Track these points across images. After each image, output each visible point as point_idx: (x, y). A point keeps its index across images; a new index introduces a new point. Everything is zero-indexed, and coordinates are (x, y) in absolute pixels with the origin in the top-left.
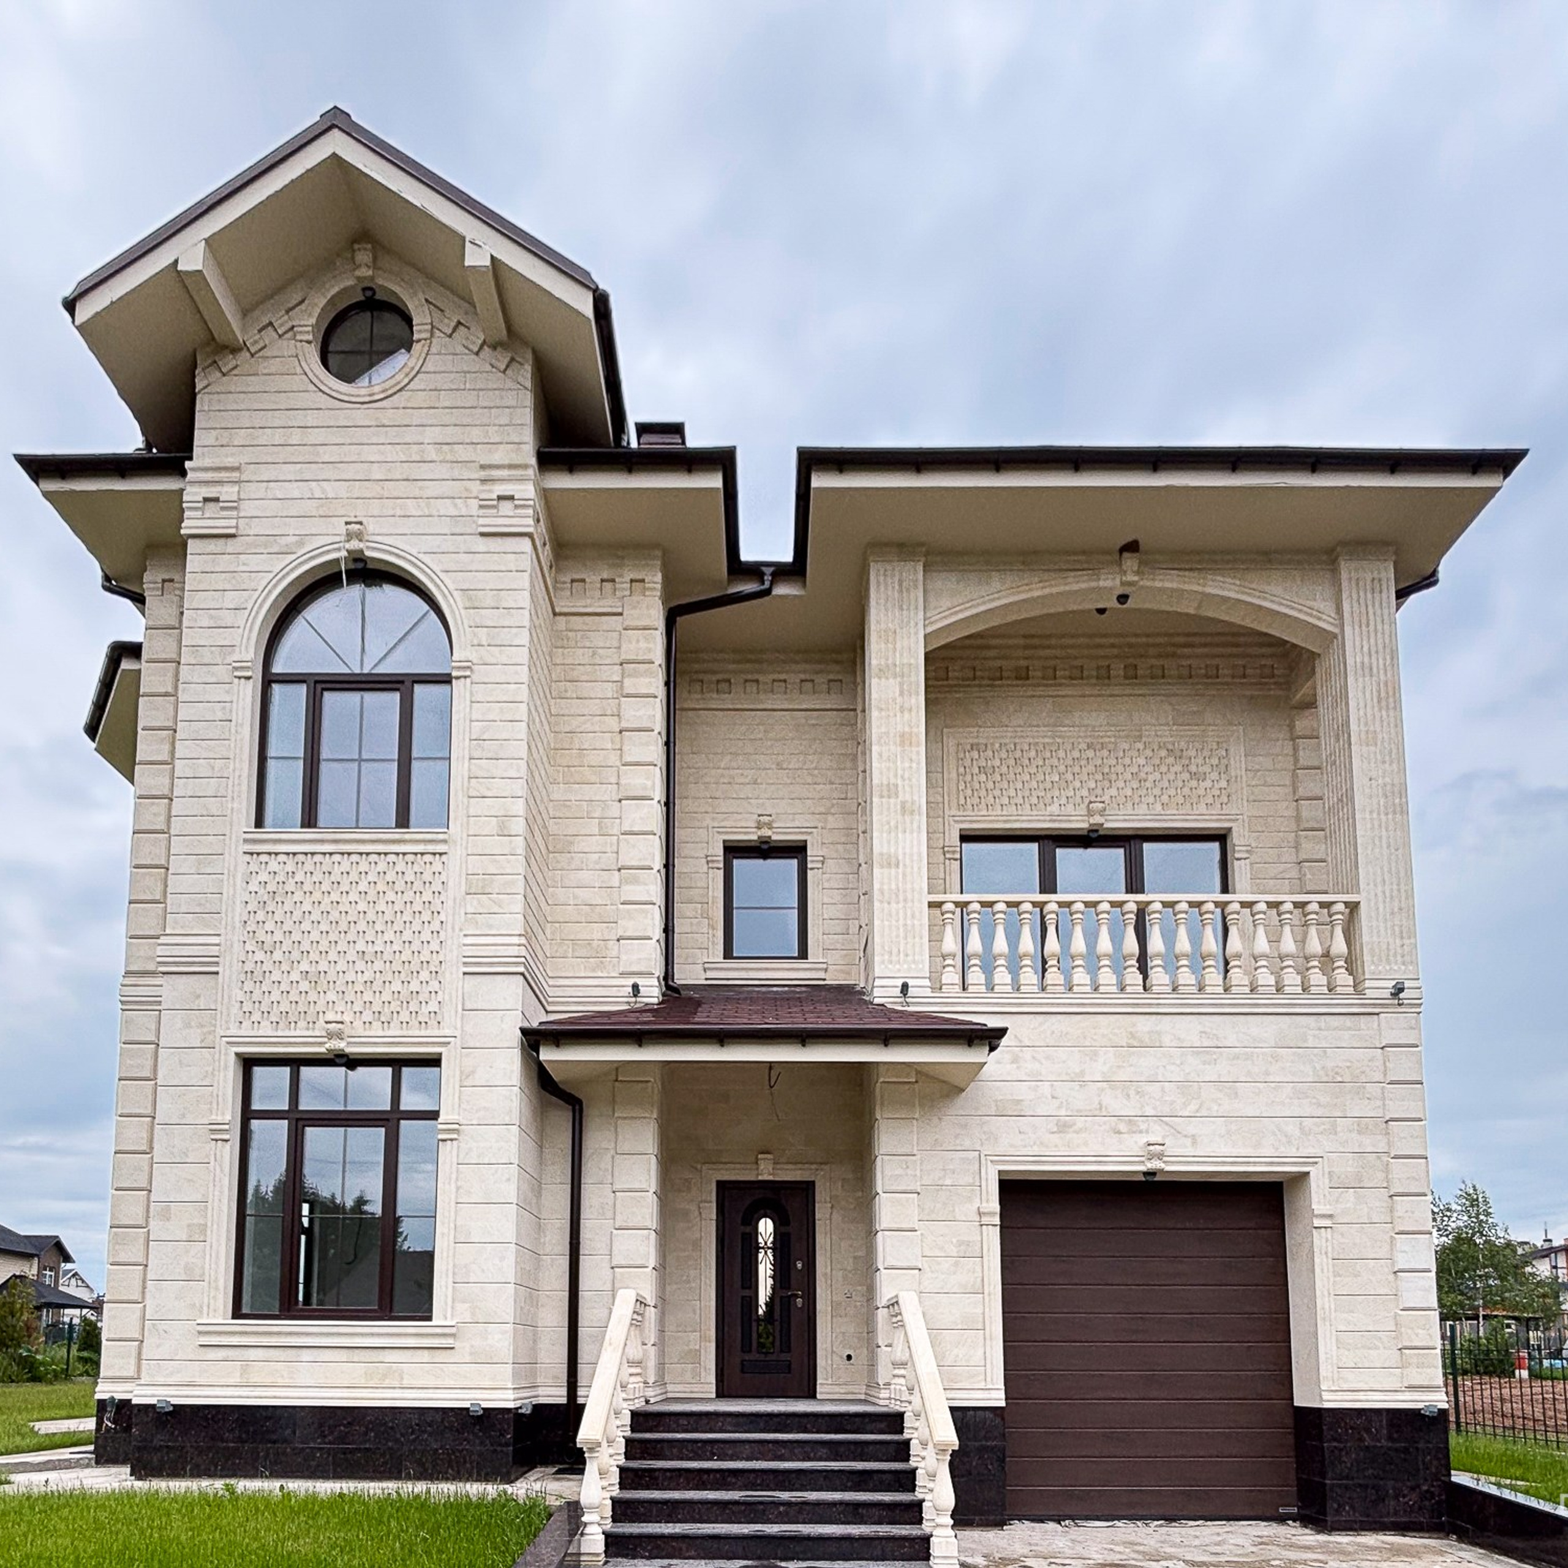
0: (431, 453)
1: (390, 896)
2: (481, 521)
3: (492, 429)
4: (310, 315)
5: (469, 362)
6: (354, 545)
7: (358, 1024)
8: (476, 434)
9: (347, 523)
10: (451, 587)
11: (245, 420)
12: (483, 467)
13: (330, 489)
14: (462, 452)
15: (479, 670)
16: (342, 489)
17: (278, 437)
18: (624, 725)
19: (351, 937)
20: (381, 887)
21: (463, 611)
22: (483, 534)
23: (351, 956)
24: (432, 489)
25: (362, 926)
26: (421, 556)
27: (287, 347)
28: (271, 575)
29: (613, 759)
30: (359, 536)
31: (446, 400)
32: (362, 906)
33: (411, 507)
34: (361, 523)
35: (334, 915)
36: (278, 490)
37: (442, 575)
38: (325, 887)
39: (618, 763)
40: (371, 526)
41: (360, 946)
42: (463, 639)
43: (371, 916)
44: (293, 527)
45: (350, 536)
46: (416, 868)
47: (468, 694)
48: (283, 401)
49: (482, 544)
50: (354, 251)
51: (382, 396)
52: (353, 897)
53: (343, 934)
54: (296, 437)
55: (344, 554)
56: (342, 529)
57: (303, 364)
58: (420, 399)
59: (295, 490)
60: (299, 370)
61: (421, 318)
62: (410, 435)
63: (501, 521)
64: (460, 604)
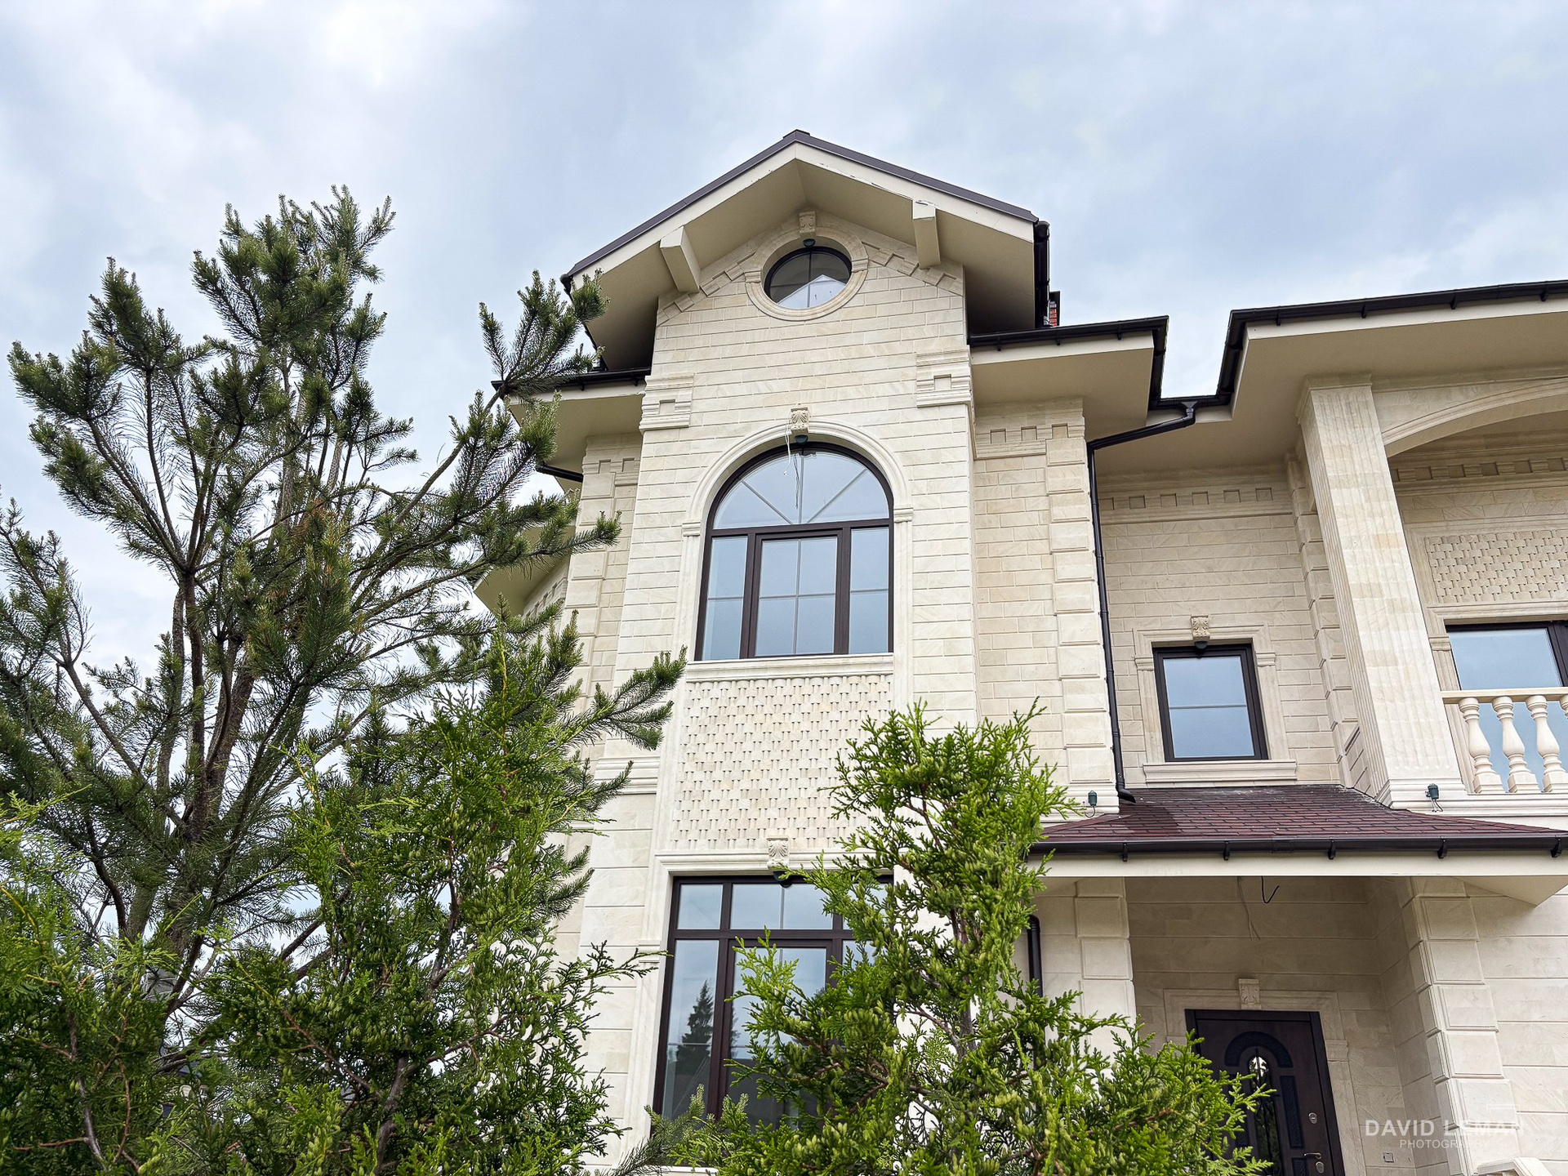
0: (871, 350)
1: (835, 715)
2: (920, 397)
3: (925, 329)
4: (759, 263)
5: (905, 281)
6: (799, 426)
7: (801, 840)
8: (911, 333)
9: (792, 411)
10: (891, 450)
11: (699, 342)
12: (918, 356)
13: (775, 386)
14: (899, 348)
15: (919, 517)
16: (786, 385)
17: (728, 351)
18: (1055, 547)
19: (794, 754)
20: (825, 707)
21: (902, 469)
22: (919, 407)
23: (794, 772)
24: (870, 377)
25: (805, 744)
26: (862, 429)
27: (738, 287)
28: (721, 454)
29: (1046, 578)
30: (804, 419)
31: (882, 310)
32: (805, 726)
33: (852, 392)
34: (806, 409)
35: (777, 735)
36: (728, 390)
37: (882, 442)
38: (768, 709)
39: (1051, 581)
40: (814, 410)
41: (804, 764)
42: (904, 491)
43: (814, 735)
44: (741, 416)
45: (794, 420)
46: (861, 688)
47: (910, 536)
48: (733, 325)
49: (920, 415)
50: (799, 217)
51: (824, 314)
52: (796, 717)
53: (785, 752)
54: (745, 349)
55: (789, 432)
56: (788, 414)
57: (753, 298)
58: (858, 313)
59: (743, 389)
60: (748, 302)
61: (857, 257)
62: (849, 340)
63: (938, 395)
64: (900, 464)
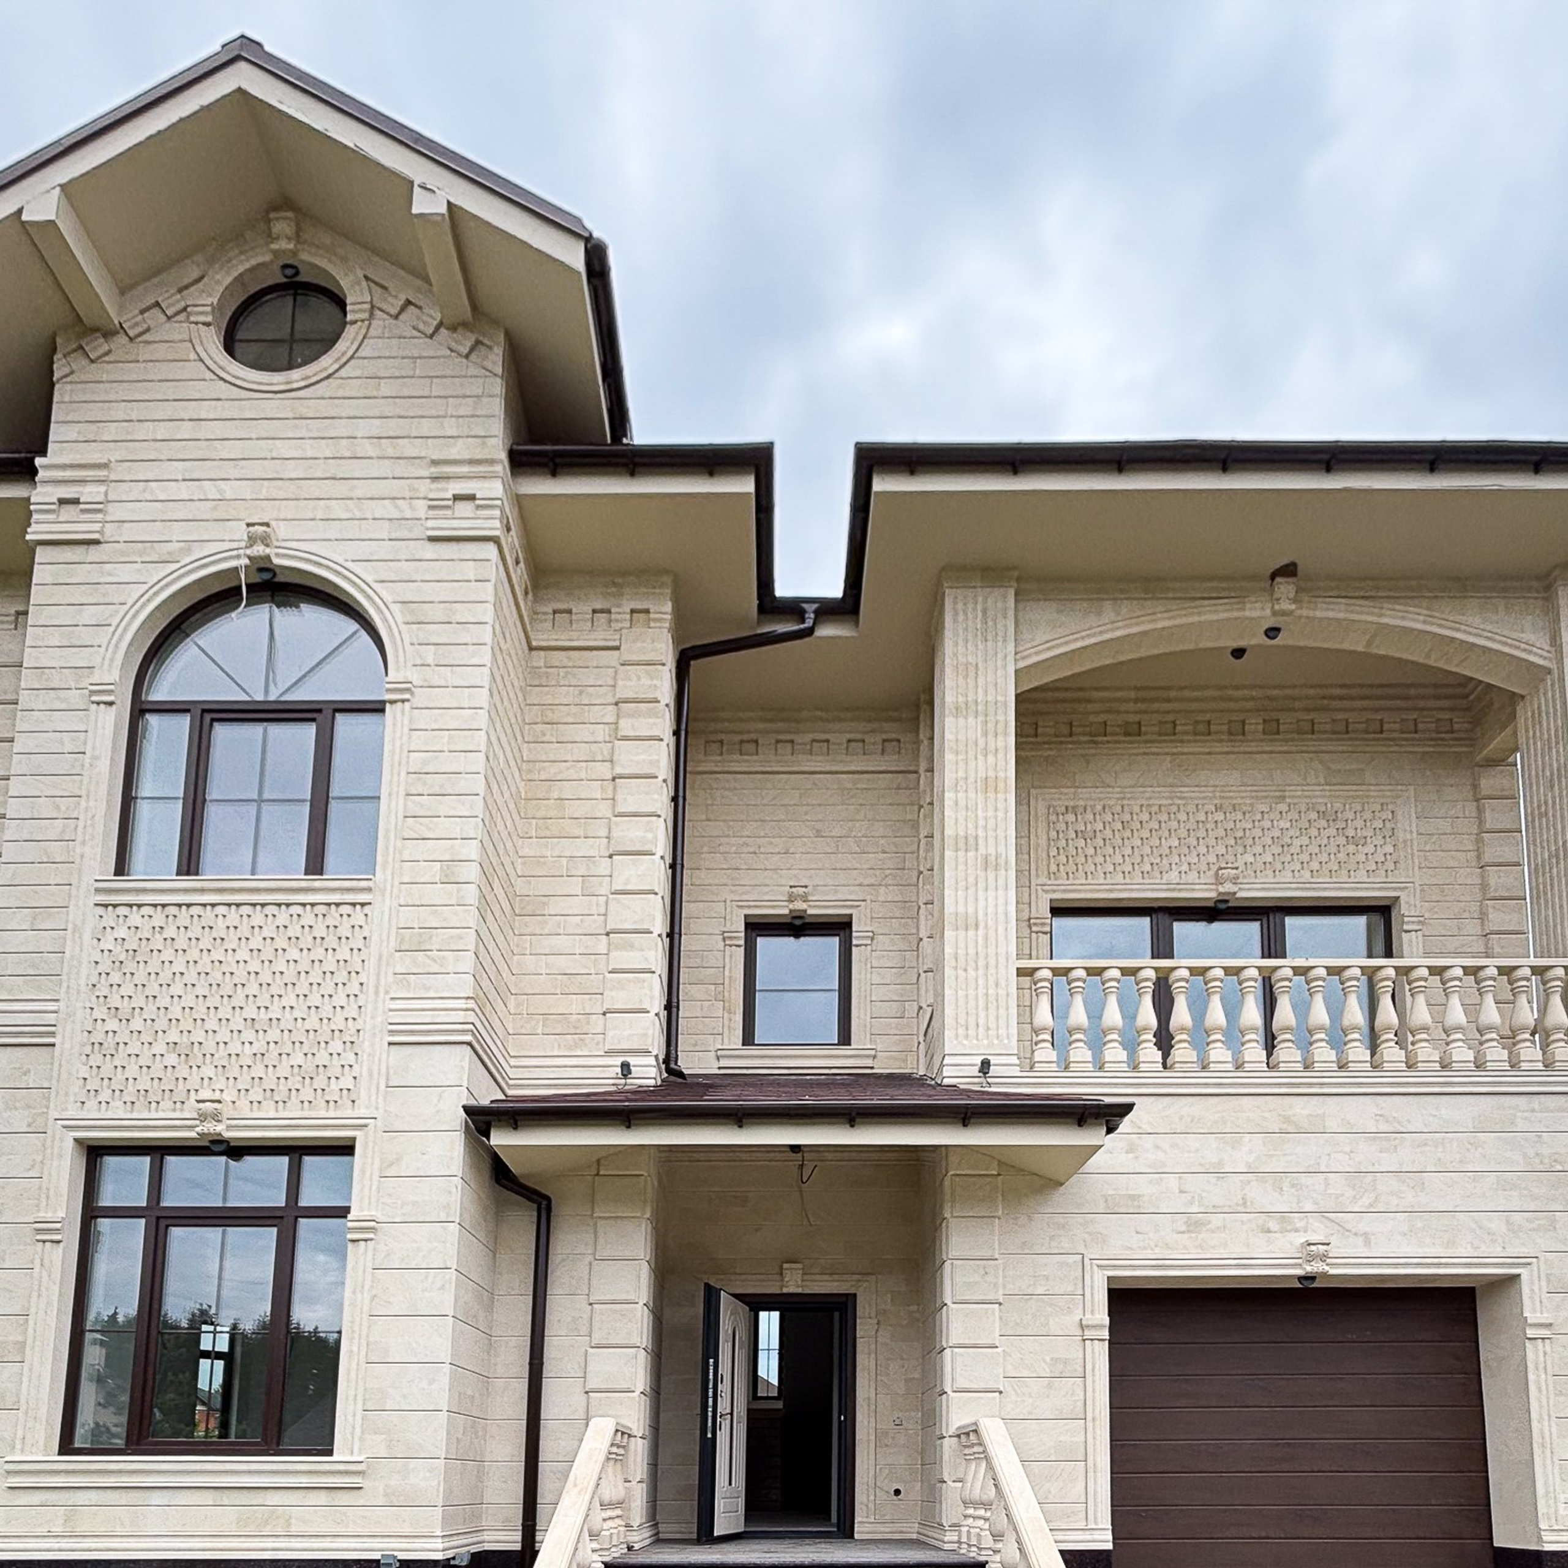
0: (367, 448)
1: (294, 954)
2: (430, 524)
3: (447, 422)
4: (210, 295)
5: (422, 346)
6: (259, 550)
7: (243, 1102)
8: (426, 427)
9: (248, 525)
10: (388, 598)
11: (119, 412)
12: (435, 463)
13: (229, 490)
14: (409, 448)
15: (421, 697)
16: (245, 490)
17: (162, 431)
18: (618, 770)
19: (237, 1002)
20: (280, 943)
21: (403, 627)
22: (432, 539)
23: (237, 1023)
24: (362, 489)
25: (253, 989)
26: (350, 565)
27: (178, 330)
28: (146, 587)
29: (604, 809)
30: (265, 540)
31: (386, 388)
32: (254, 966)
33: (338, 509)
34: (267, 525)
35: (216, 976)
36: (158, 491)
37: (375, 585)
38: (205, 944)
39: (609, 814)
40: (282, 531)
41: (250, 1012)
42: (402, 659)
43: (266, 977)
44: (178, 532)
45: (252, 540)
46: (330, 921)
47: (406, 722)
48: (169, 391)
49: (431, 551)
50: (269, 221)
51: (302, 384)
52: (242, 954)
53: (226, 998)
54: (186, 430)
55: (245, 561)
56: (241, 532)
57: (199, 349)
58: (353, 388)
59: (183, 491)
60: (193, 356)
61: (356, 298)
62: (341, 428)
63: (455, 523)
64: (400, 619)
